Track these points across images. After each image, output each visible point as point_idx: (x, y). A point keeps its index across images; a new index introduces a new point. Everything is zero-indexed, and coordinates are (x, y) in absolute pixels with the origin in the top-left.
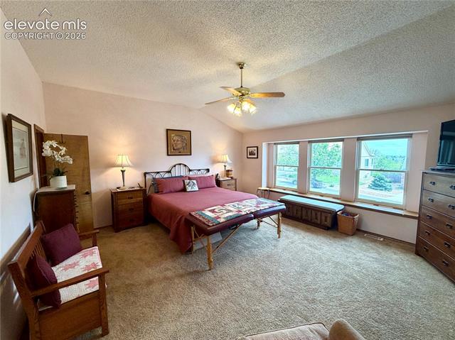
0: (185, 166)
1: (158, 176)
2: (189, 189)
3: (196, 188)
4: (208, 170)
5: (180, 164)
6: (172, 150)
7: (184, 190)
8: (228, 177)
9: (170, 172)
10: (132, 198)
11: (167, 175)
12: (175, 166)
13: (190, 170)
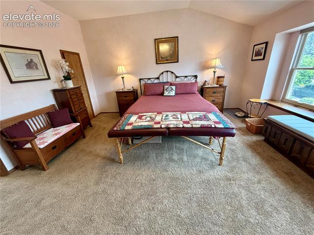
0: (172, 73)
1: (149, 82)
2: (166, 93)
3: (173, 93)
4: (196, 77)
5: (167, 71)
6: (160, 59)
7: (162, 94)
8: (217, 84)
9: (158, 78)
10: (126, 97)
11: (156, 81)
12: (162, 73)
13: (177, 77)
